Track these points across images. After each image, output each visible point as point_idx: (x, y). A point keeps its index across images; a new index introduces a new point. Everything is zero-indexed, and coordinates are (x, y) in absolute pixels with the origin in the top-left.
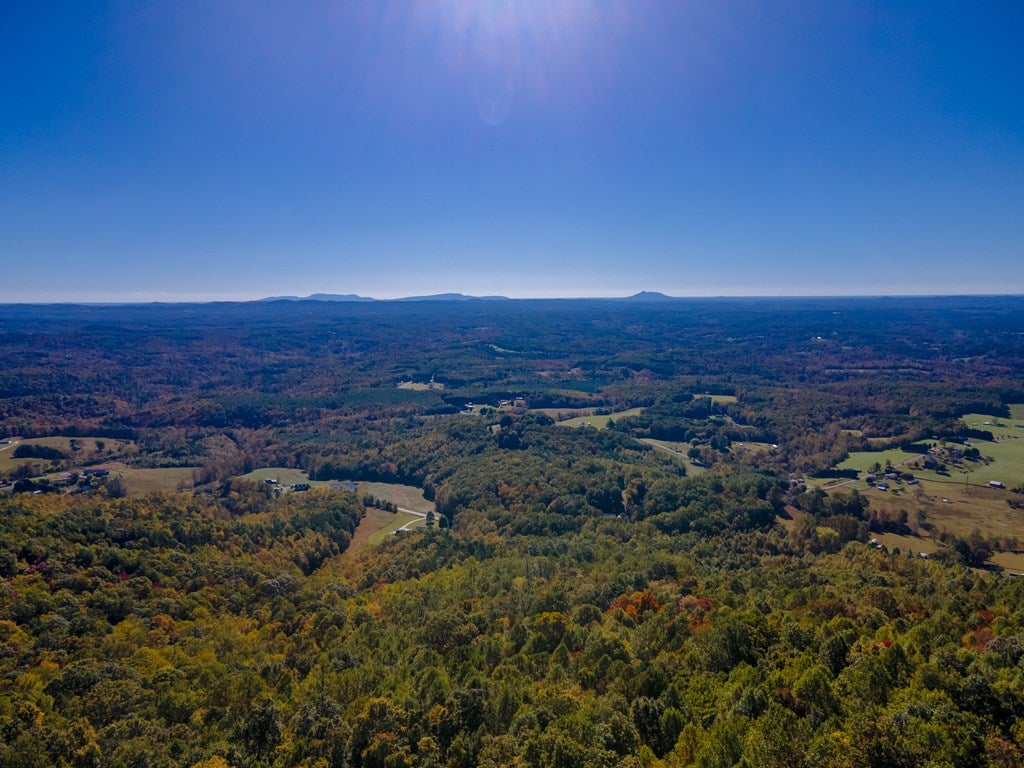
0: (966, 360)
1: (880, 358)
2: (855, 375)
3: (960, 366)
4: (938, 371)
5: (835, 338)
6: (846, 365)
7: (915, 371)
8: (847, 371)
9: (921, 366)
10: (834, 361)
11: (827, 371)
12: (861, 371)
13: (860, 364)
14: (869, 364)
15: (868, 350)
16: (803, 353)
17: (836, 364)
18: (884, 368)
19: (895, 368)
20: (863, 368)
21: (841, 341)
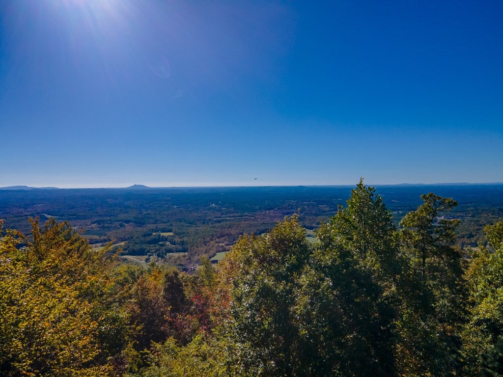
0: (267, 212)
1: (236, 212)
2: (225, 220)
3: (264, 215)
4: (257, 217)
5: (220, 204)
6: (223, 216)
7: (248, 217)
8: (223, 218)
9: (251, 215)
10: (218, 214)
11: (215, 219)
12: (228, 218)
13: (228, 216)
14: (232, 215)
15: (232, 209)
16: (206, 212)
17: (220, 216)
18: (237, 216)
19: (241, 216)
20: (229, 217)
21: (222, 206)
